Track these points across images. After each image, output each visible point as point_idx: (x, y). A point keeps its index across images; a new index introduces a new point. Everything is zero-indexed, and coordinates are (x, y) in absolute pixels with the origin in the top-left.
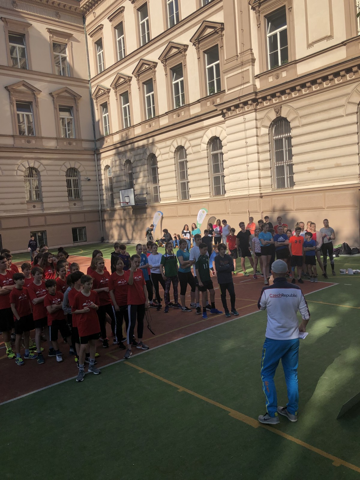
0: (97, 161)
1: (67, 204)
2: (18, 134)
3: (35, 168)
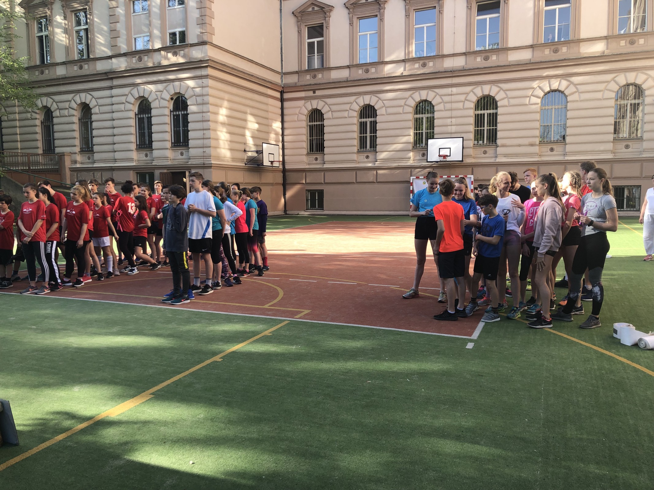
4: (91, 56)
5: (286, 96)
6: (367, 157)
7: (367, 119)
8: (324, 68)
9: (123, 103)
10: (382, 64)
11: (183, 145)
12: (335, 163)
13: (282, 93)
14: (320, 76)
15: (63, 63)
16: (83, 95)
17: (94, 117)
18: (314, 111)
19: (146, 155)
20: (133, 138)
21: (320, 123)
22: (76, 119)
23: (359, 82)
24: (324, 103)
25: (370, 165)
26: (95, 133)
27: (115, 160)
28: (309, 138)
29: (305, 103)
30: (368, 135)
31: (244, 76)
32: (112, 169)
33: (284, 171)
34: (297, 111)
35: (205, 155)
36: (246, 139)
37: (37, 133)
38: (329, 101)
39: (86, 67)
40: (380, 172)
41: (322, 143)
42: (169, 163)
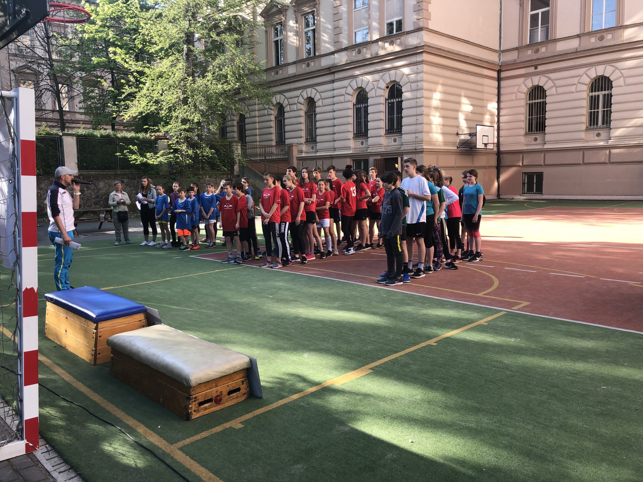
4: (317, 54)
5: (503, 75)
6: (598, 135)
7: (600, 93)
8: (548, 40)
9: (344, 95)
10: (621, 28)
11: (396, 132)
12: (558, 143)
13: (499, 72)
14: (543, 49)
15: (294, 63)
16: (309, 90)
17: (318, 110)
18: (535, 88)
19: (362, 143)
20: (351, 128)
21: (542, 100)
22: (302, 113)
23: (590, 51)
24: (546, 79)
25: (602, 143)
26: (318, 124)
27: (335, 149)
28: (528, 117)
29: (525, 81)
30: (601, 109)
31: (460, 58)
32: (332, 157)
33: (499, 153)
34: (515, 89)
35: (417, 140)
36: (459, 122)
37: (272, 127)
38: (553, 76)
39: (312, 64)
40: (614, 151)
41: (542, 122)
42: (383, 150)
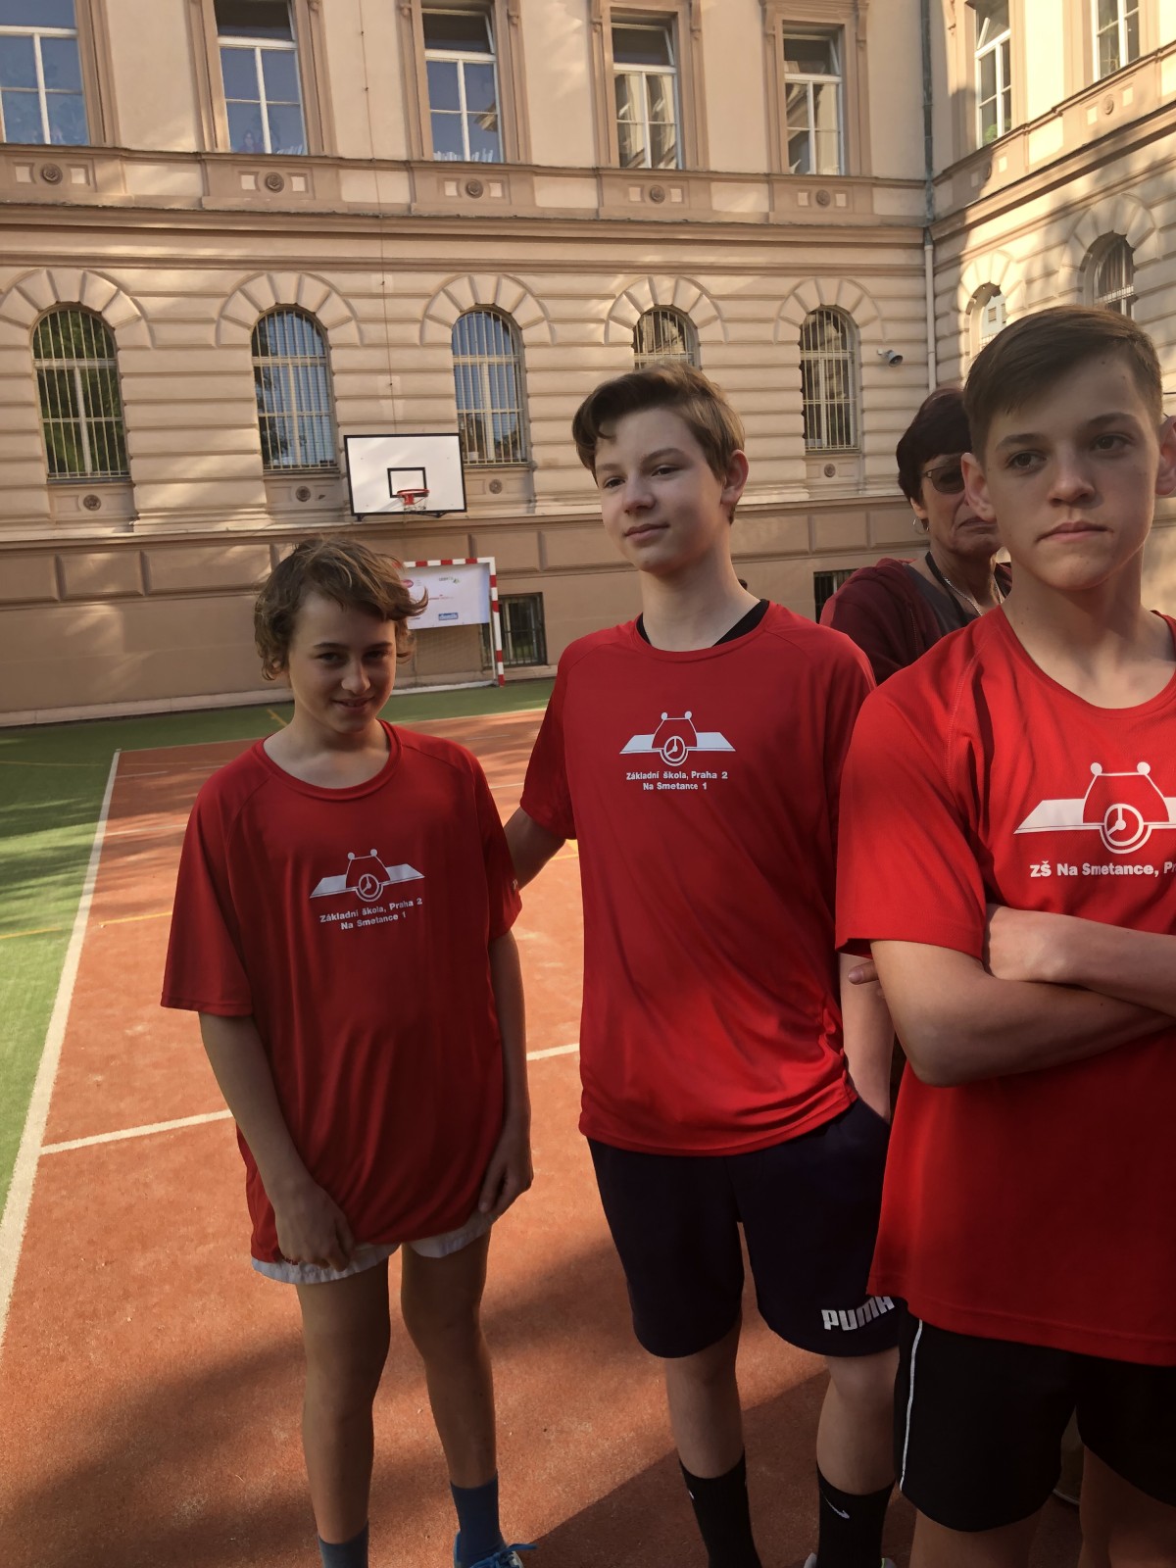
0: (934, 275)
1: (800, 470)
2: (615, 162)
3: (678, 311)
6: (92, 503)
7: (75, 363)
10: (116, 157)
25: (107, 532)
